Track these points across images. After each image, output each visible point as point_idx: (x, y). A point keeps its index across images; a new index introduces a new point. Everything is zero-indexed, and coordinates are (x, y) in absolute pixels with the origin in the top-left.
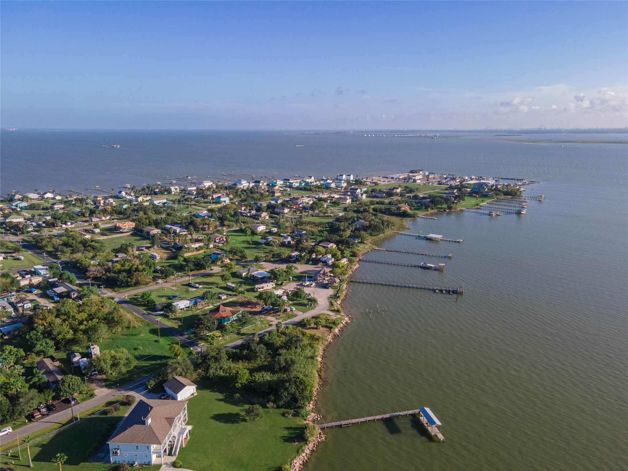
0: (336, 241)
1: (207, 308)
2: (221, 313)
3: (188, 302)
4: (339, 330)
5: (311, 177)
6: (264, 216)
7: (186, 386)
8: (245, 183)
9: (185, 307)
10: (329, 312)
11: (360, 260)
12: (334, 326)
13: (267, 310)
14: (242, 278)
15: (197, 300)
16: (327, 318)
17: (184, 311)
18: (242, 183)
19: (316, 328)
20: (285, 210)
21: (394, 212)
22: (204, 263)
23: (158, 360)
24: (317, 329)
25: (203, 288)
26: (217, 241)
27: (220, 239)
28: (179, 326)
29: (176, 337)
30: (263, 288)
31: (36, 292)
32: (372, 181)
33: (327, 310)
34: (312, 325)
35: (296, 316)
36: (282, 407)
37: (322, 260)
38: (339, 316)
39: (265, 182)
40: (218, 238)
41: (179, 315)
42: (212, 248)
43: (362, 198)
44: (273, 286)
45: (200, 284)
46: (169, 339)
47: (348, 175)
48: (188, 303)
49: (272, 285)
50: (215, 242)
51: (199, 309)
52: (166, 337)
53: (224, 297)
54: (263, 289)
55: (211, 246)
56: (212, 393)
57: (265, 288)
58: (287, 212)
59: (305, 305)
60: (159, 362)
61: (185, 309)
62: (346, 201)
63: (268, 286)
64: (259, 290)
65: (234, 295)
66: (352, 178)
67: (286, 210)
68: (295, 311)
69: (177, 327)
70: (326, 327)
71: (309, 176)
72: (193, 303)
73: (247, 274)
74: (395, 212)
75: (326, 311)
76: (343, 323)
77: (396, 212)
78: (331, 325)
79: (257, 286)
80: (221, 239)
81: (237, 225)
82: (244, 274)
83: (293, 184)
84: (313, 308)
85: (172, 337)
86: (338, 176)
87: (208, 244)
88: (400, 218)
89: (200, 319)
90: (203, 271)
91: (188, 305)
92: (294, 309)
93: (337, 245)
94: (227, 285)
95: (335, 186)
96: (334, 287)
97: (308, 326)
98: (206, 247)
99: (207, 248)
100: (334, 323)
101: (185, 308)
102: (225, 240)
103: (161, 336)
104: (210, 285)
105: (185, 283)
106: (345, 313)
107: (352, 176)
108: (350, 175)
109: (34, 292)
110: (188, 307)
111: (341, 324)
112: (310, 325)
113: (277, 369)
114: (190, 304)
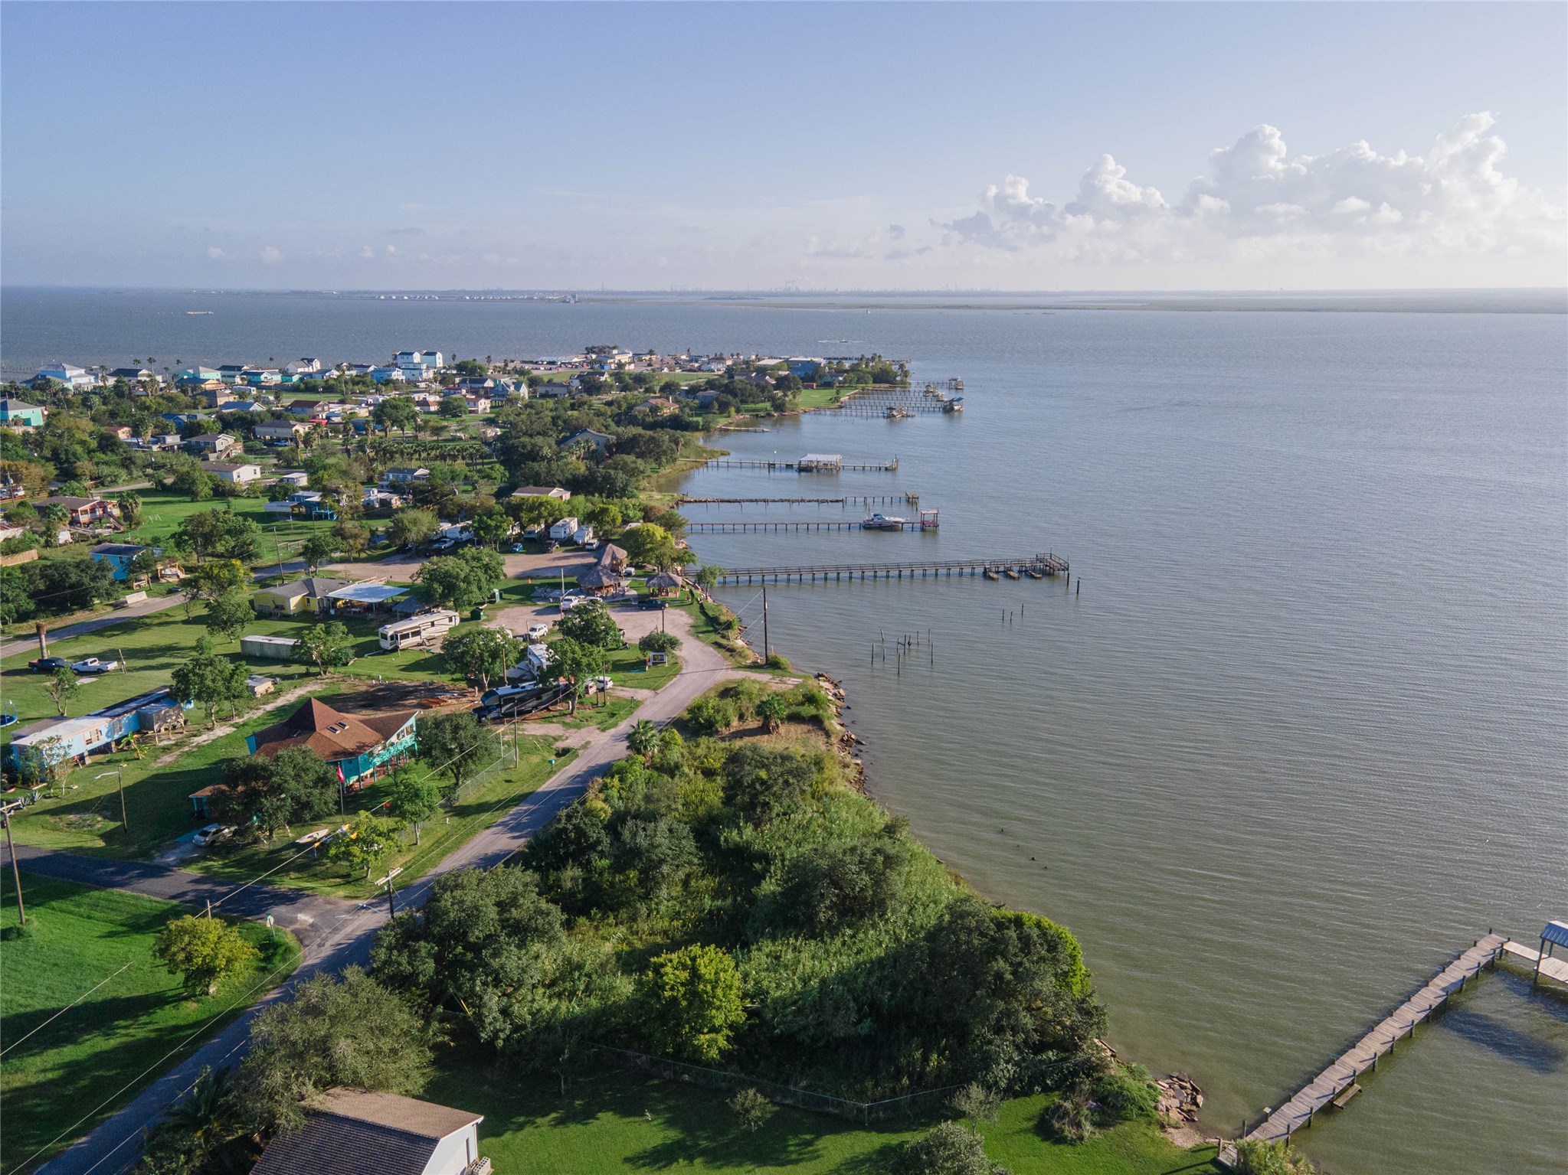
0: (559, 482)
1: (204, 737)
2: (328, 734)
3: (103, 724)
4: (841, 724)
5: (310, 361)
6: (227, 448)
7: (433, 1142)
8: (80, 376)
9: (90, 747)
10: (745, 672)
13: (512, 700)
14: (287, 617)
15: (149, 710)
17: (87, 771)
18: (68, 374)
19: (761, 731)
22: (86, 580)
23: (86, 1031)
24: (769, 732)
25: (129, 670)
26: (84, 518)
27: (93, 510)
28: (106, 836)
29: (122, 891)
30: (417, 633)
33: (737, 669)
35: (638, 706)
37: (557, 536)
38: (793, 681)
40: (87, 507)
41: (73, 788)
42: (66, 543)
44: (453, 623)
45: (103, 657)
46: (79, 905)
47: (426, 354)
48: (105, 731)
49: (450, 619)
50: (74, 522)
51: (166, 750)
52: (54, 904)
54: (417, 639)
55: (64, 536)
56: (574, 1130)
57: (424, 634)
59: (640, 665)
60: (97, 1043)
61: (88, 761)
63: (433, 624)
64: (404, 644)
65: (301, 676)
66: (441, 360)
67: (296, 428)
68: (617, 688)
69: (101, 844)
70: (793, 719)
71: (302, 360)
72: (128, 725)
73: (307, 600)
75: (730, 672)
79: (390, 630)
80: (99, 512)
81: (130, 474)
82: (294, 602)
83: (262, 377)
85: (95, 894)
86: (395, 357)
87: (48, 529)
89: (251, 773)
90: (80, 616)
91: (103, 740)
92: (611, 684)
93: (573, 494)
94: (243, 643)
95: (404, 377)
97: (725, 731)
98: (42, 540)
99: (48, 544)
100: (813, 702)
101: (92, 753)
102: (116, 512)
103: (31, 902)
104: (160, 656)
105: (25, 665)
107: (439, 355)
108: (434, 354)
110: (105, 749)
112: (728, 725)
114: (111, 730)
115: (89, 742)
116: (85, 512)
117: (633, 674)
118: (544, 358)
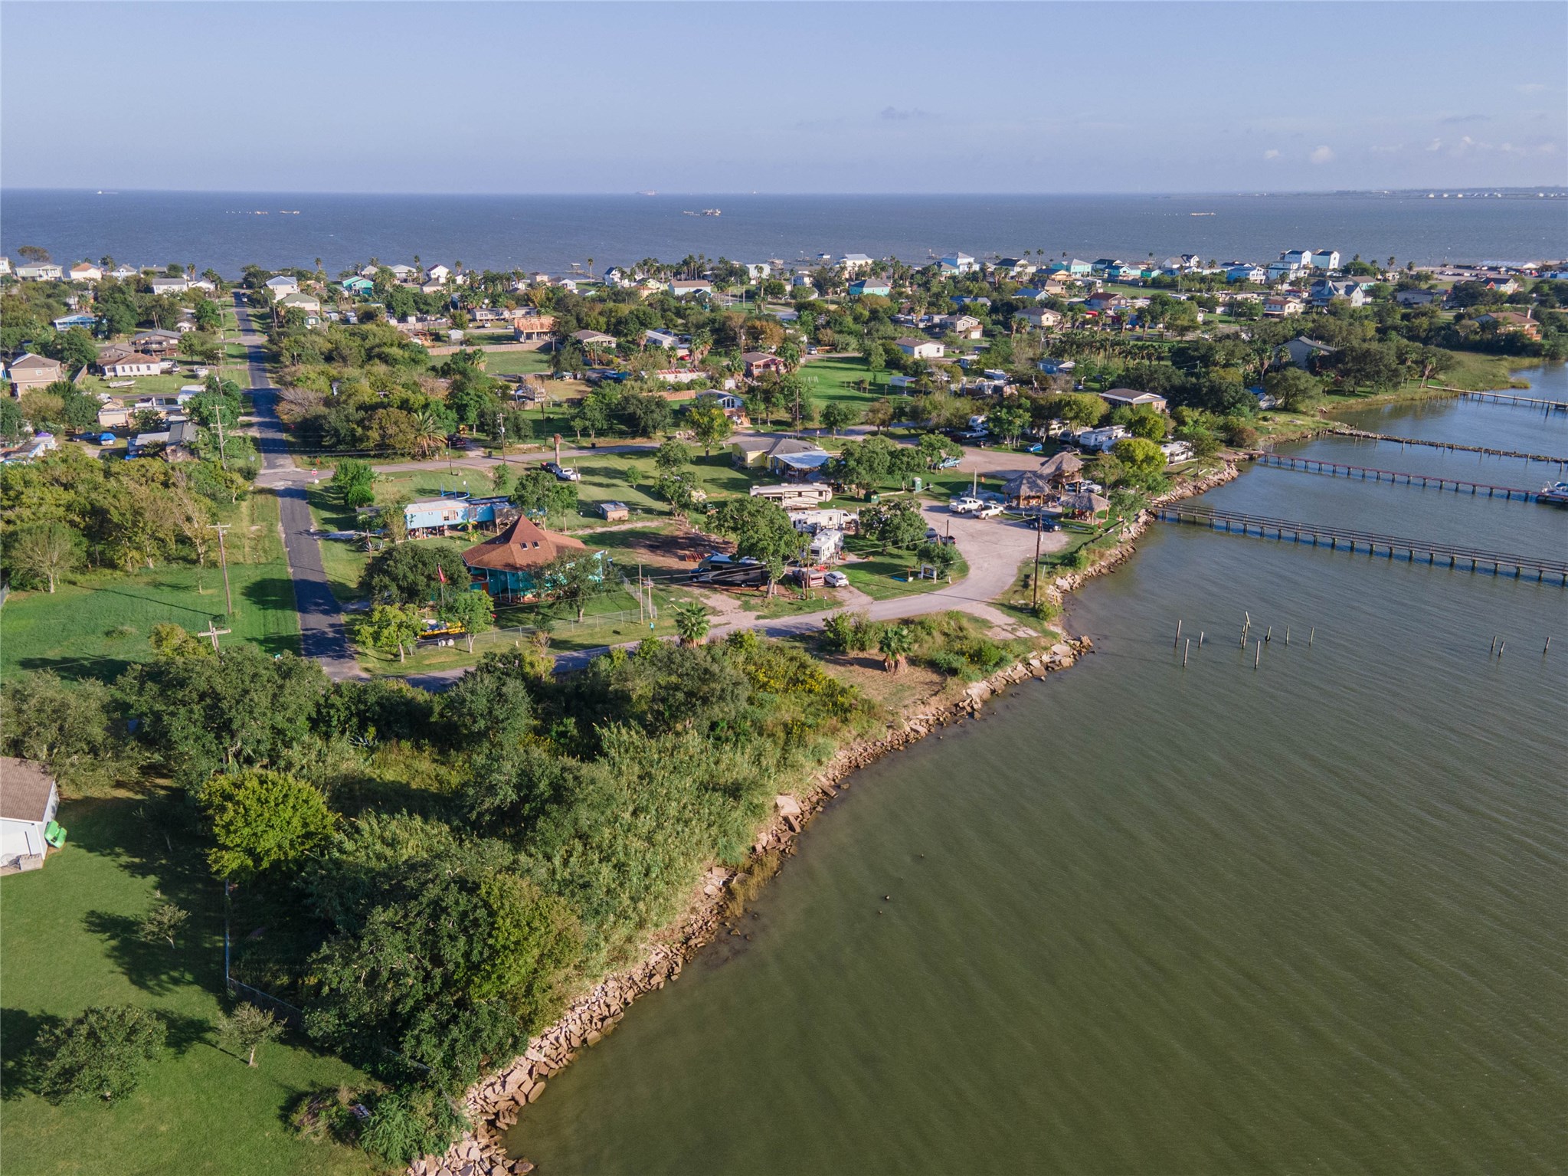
0: (1173, 387)
3: (460, 508)
4: (993, 692)
10: (992, 610)
11: (1252, 458)
12: (972, 670)
13: (720, 568)
14: (743, 469)
15: (498, 507)
16: (961, 629)
17: (441, 540)
19: (879, 666)
20: (1044, 317)
21: (1466, 338)
24: (880, 669)
25: (580, 482)
26: (756, 372)
27: (766, 366)
31: (111, 442)
32: (1410, 268)
33: (990, 604)
34: (873, 653)
35: (830, 607)
36: (322, 1047)
38: (1027, 632)
39: (1032, 264)
43: (1350, 301)
44: (823, 498)
47: (1320, 254)
48: (460, 514)
49: (821, 494)
53: (613, 514)
55: (730, 384)
58: (1050, 323)
59: (899, 573)
62: (1282, 309)
63: (800, 494)
65: (661, 513)
66: (1337, 262)
67: (1047, 315)
68: (845, 587)
70: (932, 665)
72: (482, 514)
73: (763, 457)
74: (1472, 337)
75: (981, 605)
76: (1035, 663)
77: (1478, 337)
78: (961, 662)
79: (755, 490)
82: (751, 457)
83: (1121, 270)
84: (931, 590)
86: (1283, 257)
88: (1490, 357)
91: (459, 520)
92: (844, 582)
93: (1173, 404)
95: (1264, 278)
96: (1080, 530)
99: (713, 388)
100: (978, 657)
101: (449, 527)
102: (783, 370)
106: (1068, 627)
107: (1335, 255)
108: (1329, 255)
109: (103, 443)
111: (1020, 667)
112: (859, 649)
113: (480, 815)
114: (467, 514)
115: (447, 519)
116: (758, 366)
117: (876, 578)
118: (1485, 263)
